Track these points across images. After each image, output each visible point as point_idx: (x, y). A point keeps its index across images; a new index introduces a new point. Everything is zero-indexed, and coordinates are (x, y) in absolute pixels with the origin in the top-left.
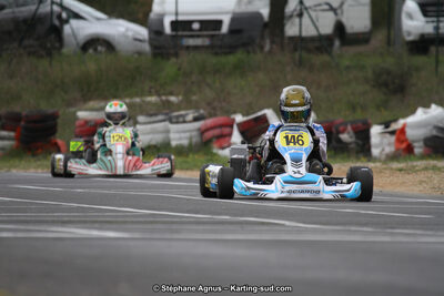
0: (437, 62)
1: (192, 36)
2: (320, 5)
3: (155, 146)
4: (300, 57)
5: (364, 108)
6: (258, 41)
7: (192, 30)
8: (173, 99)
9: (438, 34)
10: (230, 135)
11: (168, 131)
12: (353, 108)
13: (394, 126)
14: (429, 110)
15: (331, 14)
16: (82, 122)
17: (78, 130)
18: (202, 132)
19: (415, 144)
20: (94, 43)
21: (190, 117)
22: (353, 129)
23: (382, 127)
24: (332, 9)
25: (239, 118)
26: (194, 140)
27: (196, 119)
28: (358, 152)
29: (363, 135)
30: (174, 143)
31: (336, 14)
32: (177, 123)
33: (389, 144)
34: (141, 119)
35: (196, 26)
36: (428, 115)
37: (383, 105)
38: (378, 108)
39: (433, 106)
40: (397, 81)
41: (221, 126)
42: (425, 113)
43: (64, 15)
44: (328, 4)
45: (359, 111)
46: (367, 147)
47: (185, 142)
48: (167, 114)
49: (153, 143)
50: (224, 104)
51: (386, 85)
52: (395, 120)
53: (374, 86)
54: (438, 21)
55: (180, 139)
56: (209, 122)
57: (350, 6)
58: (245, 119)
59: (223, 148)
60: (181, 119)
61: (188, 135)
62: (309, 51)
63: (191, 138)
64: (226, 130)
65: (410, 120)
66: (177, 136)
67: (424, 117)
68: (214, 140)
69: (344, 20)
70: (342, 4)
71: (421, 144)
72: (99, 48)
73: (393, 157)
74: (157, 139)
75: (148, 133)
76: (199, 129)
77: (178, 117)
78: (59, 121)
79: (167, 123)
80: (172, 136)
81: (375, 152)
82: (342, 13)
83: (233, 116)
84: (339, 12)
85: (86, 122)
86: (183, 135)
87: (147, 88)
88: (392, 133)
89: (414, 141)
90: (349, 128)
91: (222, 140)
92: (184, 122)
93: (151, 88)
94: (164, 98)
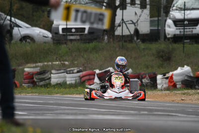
0: (184, 47)
1: (72, 35)
2: (128, 21)
3: (60, 84)
4: (123, 44)
5: (152, 67)
6: (102, 37)
7: (72, 32)
8: (67, 63)
9: (184, 34)
10: (94, 79)
11: (66, 77)
12: (147, 67)
13: (167, 75)
14: (183, 68)
15: (133, 25)
16: (27, 73)
17: (25, 76)
18: (81, 78)
19: (177, 83)
20: (25, 38)
21: (76, 71)
22: (149, 76)
23: (162, 75)
24: (133, 23)
25: (97, 71)
26: (77, 81)
27: (78, 72)
28: (151, 87)
29: (153, 79)
30: (68, 83)
31: (135, 25)
32: (70, 73)
33: (165, 83)
34: (53, 71)
35: (73, 30)
36: (183, 71)
37: (161, 66)
38: (159, 67)
39: (185, 66)
40: (167, 55)
41: (89, 75)
42: (182, 69)
43: (13, 25)
44: (131, 21)
45: (150, 69)
46: (155, 84)
47: (73, 82)
48: (65, 70)
49: (59, 82)
50: (89, 65)
51: (162, 57)
52: (168, 73)
53: (156, 57)
54: (184, 29)
55: (71, 81)
56: (84, 73)
57: (141, 22)
58: (101, 72)
59: (90, 85)
60: (71, 72)
61: (74, 79)
62: (125, 41)
63: (76, 80)
64: (92, 77)
65: (175, 72)
66: (70, 79)
67: (181, 71)
68: (86, 81)
69: (138, 28)
70: (138, 21)
71: (180, 83)
72: (28, 40)
73: (167, 89)
74: (60, 80)
75: (57, 78)
76: (79, 77)
77: (70, 71)
78: (16, 72)
79: (65, 73)
80: (67, 79)
81: (159, 87)
82: (138, 25)
83: (95, 71)
84: (136, 24)
85: (29, 73)
86: (72, 79)
87: (55, 58)
88: (167, 78)
89: (177, 82)
90: (147, 76)
91: (90, 81)
92: (73, 73)
93: (57, 58)
94: (62, 62)
